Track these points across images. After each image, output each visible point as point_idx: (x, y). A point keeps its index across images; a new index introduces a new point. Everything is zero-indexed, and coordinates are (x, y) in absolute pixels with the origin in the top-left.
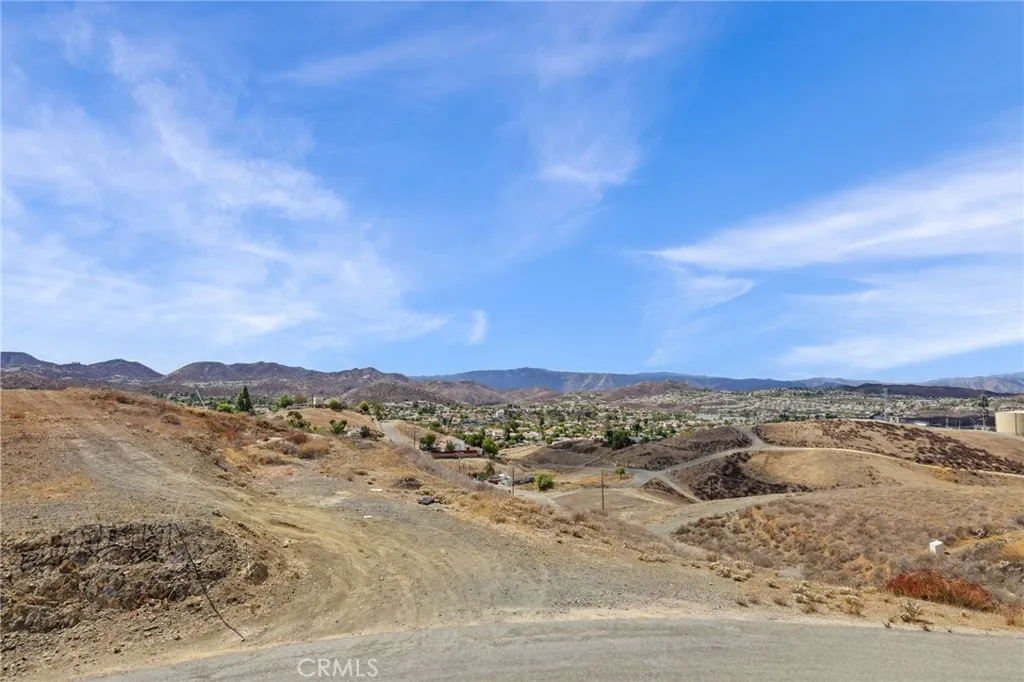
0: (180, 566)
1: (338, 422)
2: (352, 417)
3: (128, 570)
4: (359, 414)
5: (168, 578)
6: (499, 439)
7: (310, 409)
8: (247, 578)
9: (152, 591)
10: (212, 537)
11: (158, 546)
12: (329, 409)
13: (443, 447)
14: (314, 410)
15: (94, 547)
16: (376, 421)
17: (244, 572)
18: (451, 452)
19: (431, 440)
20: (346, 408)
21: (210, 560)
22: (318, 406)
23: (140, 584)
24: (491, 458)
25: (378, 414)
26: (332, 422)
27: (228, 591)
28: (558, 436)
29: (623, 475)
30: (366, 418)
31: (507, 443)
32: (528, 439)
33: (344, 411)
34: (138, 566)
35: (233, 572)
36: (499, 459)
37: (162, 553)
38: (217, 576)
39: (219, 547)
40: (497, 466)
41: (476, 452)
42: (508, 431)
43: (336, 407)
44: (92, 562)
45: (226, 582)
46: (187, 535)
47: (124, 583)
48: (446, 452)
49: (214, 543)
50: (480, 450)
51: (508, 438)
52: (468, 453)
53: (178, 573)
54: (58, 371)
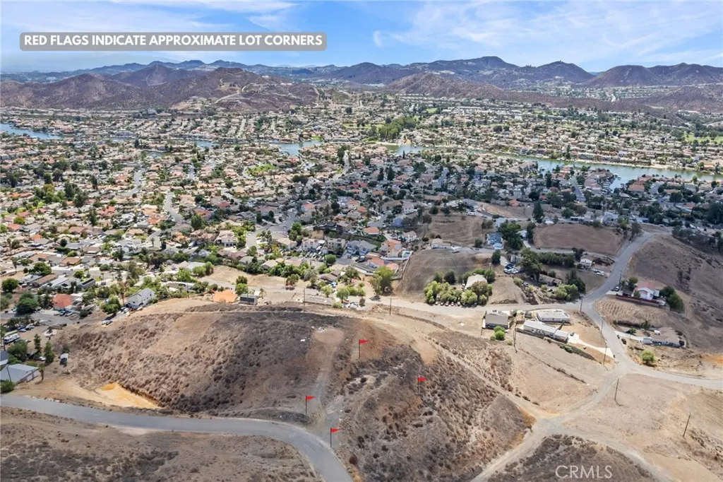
54: (516, 73)
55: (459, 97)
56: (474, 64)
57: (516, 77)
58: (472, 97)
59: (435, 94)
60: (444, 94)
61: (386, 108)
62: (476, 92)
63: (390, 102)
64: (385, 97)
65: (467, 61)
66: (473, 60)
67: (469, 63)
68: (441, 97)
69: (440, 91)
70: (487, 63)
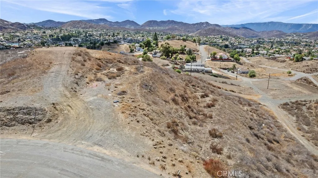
0: (34, 117)
1: (183, 45)
2: (190, 44)
3: (25, 116)
4: (192, 43)
5: (31, 119)
6: (249, 53)
7: (175, 40)
8: (45, 122)
9: (28, 122)
10: (42, 111)
11: (31, 112)
12: (182, 41)
13: (218, 57)
14: (177, 41)
15: (20, 111)
16: (198, 45)
17: (45, 120)
18: (221, 59)
19: (215, 54)
20: (188, 40)
21: (40, 117)
22: (179, 40)
23: (26, 120)
24: (237, 62)
25: (199, 43)
26: (181, 46)
27: (41, 124)
28: (275, 53)
29: (290, 74)
30: (194, 44)
31: (252, 55)
32: (261, 54)
33: (187, 41)
34: (26, 116)
35: (43, 120)
36: (240, 63)
37: (31, 114)
38: (40, 120)
39: (42, 114)
40: (237, 66)
41: (231, 60)
42: (253, 50)
43: (184, 40)
44: (19, 114)
45: (41, 122)
46: (37, 110)
47: (23, 119)
48: (219, 59)
49: (41, 113)
50: (232, 59)
51: (253, 53)
52: (228, 60)
53: (33, 119)
54: (113, 24)
55: (93, 29)
56: (96, 21)
57: (113, 25)
58: (99, 29)
59: (83, 28)
60: (87, 28)
61: (62, 32)
62: (100, 27)
63: (64, 30)
64: (61, 28)
65: (93, 20)
66: (96, 20)
67: (94, 21)
68: (86, 29)
69: (85, 27)
70: (101, 21)
